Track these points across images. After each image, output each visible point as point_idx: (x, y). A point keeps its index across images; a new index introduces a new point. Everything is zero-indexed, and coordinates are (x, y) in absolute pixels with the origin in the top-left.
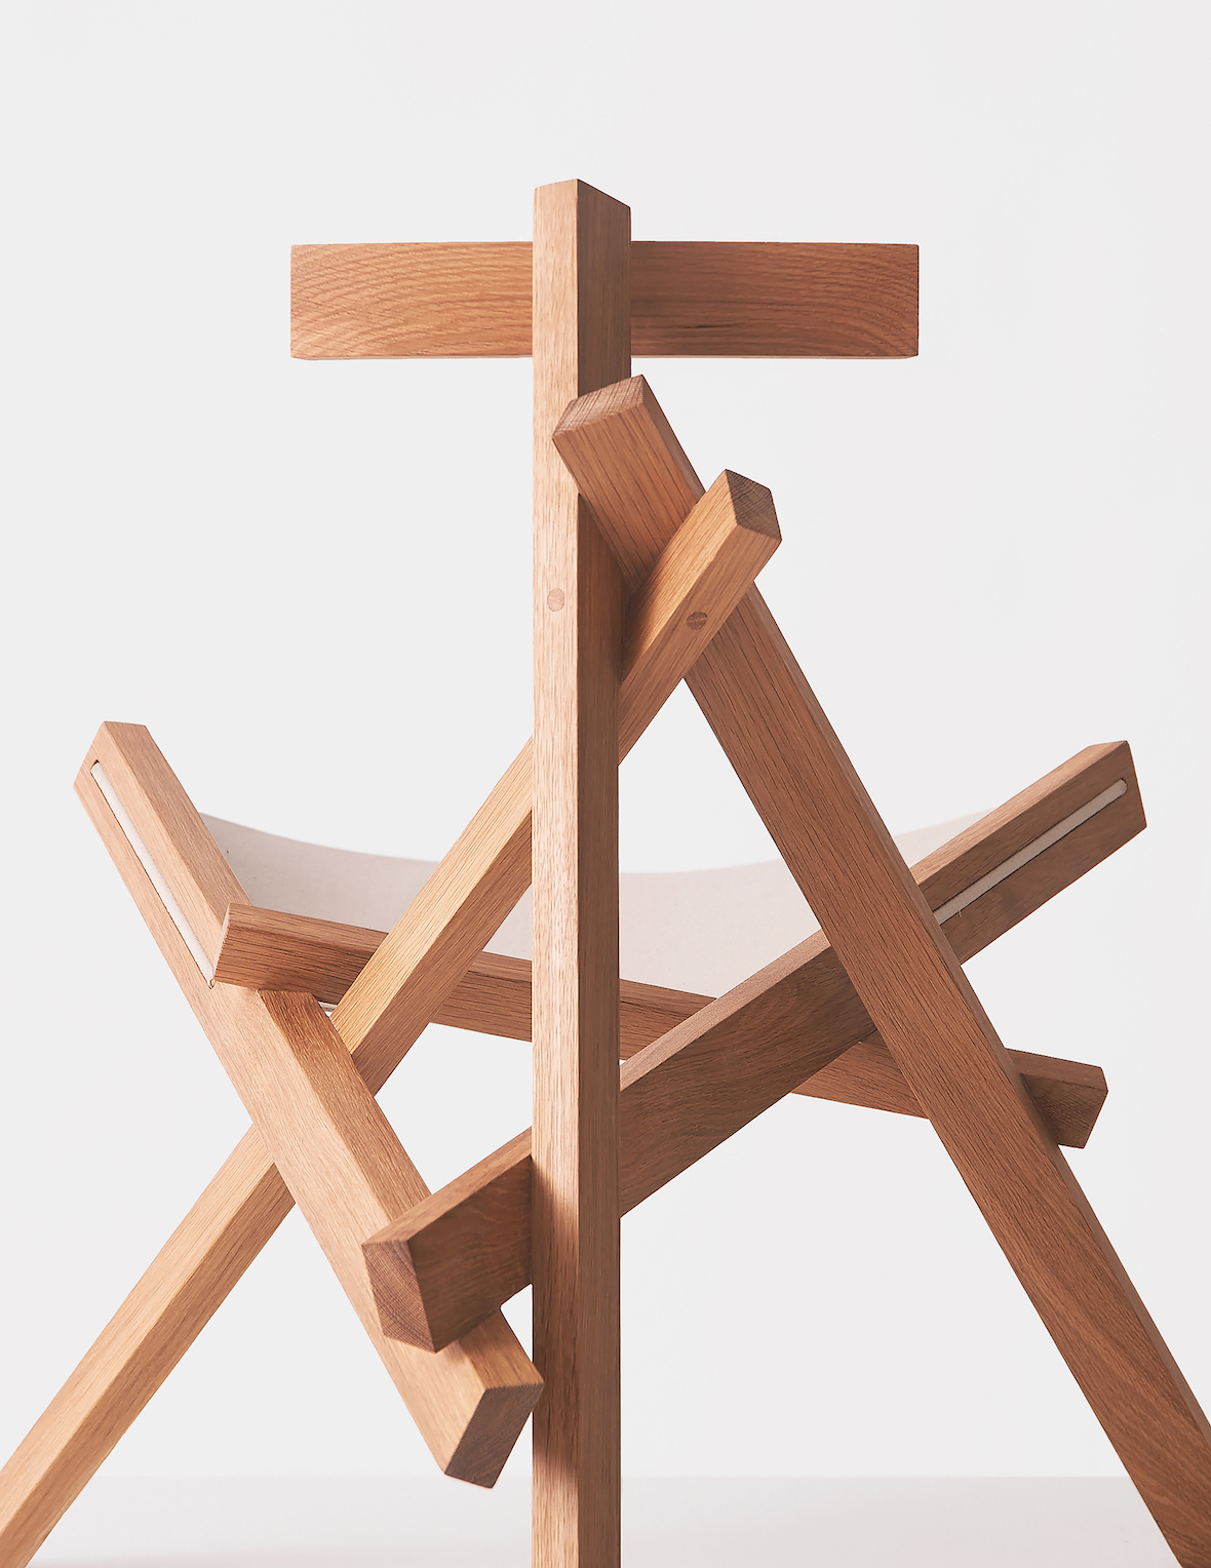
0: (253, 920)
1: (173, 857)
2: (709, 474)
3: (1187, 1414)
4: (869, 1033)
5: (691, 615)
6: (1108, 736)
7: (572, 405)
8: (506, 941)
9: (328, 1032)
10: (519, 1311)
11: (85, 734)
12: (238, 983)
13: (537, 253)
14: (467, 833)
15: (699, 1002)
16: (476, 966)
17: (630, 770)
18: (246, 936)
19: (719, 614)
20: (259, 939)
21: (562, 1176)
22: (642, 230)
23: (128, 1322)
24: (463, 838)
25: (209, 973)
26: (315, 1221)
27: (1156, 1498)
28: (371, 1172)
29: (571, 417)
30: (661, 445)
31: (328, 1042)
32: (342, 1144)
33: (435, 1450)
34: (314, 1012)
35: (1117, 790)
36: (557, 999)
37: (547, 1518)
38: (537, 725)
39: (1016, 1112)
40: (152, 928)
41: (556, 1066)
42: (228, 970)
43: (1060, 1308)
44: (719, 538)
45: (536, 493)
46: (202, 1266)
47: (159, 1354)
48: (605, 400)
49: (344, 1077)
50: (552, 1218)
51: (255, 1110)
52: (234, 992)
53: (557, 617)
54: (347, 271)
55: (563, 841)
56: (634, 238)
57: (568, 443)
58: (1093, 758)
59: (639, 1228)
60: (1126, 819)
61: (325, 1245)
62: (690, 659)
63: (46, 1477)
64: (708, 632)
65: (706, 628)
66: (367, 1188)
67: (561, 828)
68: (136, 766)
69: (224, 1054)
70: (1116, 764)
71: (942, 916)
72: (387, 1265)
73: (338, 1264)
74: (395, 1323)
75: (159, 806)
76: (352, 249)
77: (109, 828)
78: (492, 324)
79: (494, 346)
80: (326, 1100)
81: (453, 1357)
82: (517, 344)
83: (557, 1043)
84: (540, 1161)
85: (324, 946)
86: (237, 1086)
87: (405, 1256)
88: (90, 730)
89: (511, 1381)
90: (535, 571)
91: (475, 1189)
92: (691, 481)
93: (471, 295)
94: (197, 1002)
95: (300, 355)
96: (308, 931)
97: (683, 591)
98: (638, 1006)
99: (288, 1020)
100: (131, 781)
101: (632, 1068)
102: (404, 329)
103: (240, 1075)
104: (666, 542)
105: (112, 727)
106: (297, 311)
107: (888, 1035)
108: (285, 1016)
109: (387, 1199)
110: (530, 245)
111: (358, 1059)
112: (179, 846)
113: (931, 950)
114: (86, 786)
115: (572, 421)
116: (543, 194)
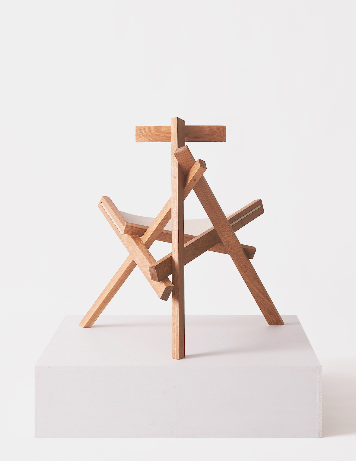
0: (129, 224)
1: (115, 216)
2: (196, 159)
3: (269, 300)
4: (220, 241)
5: (194, 179)
6: (258, 198)
7: (177, 150)
8: (167, 228)
9: (140, 240)
10: (170, 277)
11: (100, 198)
12: (127, 234)
13: (172, 128)
14: (161, 211)
15: (195, 237)
16: (162, 231)
17: (186, 202)
18: (128, 227)
19: (198, 179)
20: (130, 227)
21: (176, 259)
22: (187, 124)
23: (110, 286)
24: (161, 212)
25: (122, 233)
26: (140, 267)
27: (265, 314)
28: (148, 259)
29: (177, 151)
30: (190, 155)
31: (141, 242)
32: (144, 256)
33: (159, 296)
34: (138, 238)
35: (259, 207)
36: (175, 234)
37: (174, 306)
38: (172, 195)
39: (242, 253)
40: (112, 227)
41: (175, 243)
42: (125, 232)
43: (249, 283)
44: (198, 169)
45: (172, 162)
46: (121, 276)
47: (115, 290)
48: (182, 149)
49: (143, 247)
50: (175, 264)
51: (130, 252)
52: (126, 235)
53: (175, 180)
54: (144, 130)
55: (176, 212)
56: (185, 125)
57: (176, 155)
58: (256, 202)
59: (187, 267)
60: (261, 211)
61: (142, 270)
62: (194, 185)
63: (97, 310)
64: (196, 182)
65: (196, 181)
66: (148, 261)
67: (176, 210)
68: (108, 203)
69: (125, 245)
70: (259, 203)
71: (231, 225)
72: (152, 270)
73: (144, 273)
74: (154, 279)
75: (112, 209)
76: (144, 127)
77: (104, 212)
78: (165, 137)
79: (165, 141)
80: (141, 250)
81: (161, 283)
82: (169, 140)
83: (175, 240)
84: (173, 257)
85: (140, 228)
86: (127, 249)
87: (155, 268)
88: (101, 197)
89: (169, 286)
90: (172, 173)
91: (164, 260)
92: (194, 160)
93: (162, 133)
94: (120, 237)
95: (137, 142)
96: (137, 226)
97: (193, 176)
98: (186, 237)
99: (135, 239)
100: (108, 205)
101: (186, 245)
102: (152, 138)
103: (127, 247)
104: (190, 169)
105: (104, 197)
106: (136, 136)
107: (223, 241)
108: (134, 239)
109: (151, 263)
110: (170, 126)
111: (145, 244)
112: (116, 215)
113: (229, 229)
114: (100, 206)
115: (177, 152)
116: (172, 119)
